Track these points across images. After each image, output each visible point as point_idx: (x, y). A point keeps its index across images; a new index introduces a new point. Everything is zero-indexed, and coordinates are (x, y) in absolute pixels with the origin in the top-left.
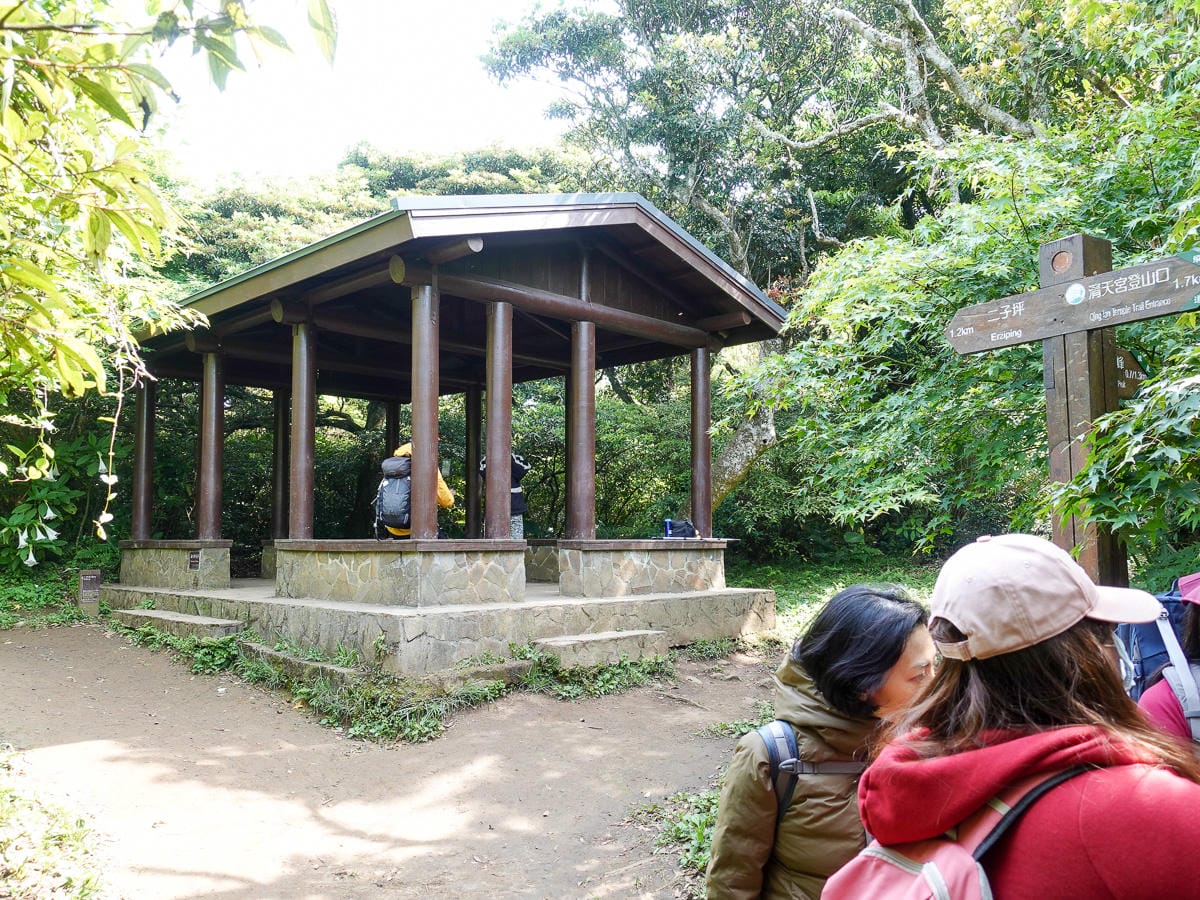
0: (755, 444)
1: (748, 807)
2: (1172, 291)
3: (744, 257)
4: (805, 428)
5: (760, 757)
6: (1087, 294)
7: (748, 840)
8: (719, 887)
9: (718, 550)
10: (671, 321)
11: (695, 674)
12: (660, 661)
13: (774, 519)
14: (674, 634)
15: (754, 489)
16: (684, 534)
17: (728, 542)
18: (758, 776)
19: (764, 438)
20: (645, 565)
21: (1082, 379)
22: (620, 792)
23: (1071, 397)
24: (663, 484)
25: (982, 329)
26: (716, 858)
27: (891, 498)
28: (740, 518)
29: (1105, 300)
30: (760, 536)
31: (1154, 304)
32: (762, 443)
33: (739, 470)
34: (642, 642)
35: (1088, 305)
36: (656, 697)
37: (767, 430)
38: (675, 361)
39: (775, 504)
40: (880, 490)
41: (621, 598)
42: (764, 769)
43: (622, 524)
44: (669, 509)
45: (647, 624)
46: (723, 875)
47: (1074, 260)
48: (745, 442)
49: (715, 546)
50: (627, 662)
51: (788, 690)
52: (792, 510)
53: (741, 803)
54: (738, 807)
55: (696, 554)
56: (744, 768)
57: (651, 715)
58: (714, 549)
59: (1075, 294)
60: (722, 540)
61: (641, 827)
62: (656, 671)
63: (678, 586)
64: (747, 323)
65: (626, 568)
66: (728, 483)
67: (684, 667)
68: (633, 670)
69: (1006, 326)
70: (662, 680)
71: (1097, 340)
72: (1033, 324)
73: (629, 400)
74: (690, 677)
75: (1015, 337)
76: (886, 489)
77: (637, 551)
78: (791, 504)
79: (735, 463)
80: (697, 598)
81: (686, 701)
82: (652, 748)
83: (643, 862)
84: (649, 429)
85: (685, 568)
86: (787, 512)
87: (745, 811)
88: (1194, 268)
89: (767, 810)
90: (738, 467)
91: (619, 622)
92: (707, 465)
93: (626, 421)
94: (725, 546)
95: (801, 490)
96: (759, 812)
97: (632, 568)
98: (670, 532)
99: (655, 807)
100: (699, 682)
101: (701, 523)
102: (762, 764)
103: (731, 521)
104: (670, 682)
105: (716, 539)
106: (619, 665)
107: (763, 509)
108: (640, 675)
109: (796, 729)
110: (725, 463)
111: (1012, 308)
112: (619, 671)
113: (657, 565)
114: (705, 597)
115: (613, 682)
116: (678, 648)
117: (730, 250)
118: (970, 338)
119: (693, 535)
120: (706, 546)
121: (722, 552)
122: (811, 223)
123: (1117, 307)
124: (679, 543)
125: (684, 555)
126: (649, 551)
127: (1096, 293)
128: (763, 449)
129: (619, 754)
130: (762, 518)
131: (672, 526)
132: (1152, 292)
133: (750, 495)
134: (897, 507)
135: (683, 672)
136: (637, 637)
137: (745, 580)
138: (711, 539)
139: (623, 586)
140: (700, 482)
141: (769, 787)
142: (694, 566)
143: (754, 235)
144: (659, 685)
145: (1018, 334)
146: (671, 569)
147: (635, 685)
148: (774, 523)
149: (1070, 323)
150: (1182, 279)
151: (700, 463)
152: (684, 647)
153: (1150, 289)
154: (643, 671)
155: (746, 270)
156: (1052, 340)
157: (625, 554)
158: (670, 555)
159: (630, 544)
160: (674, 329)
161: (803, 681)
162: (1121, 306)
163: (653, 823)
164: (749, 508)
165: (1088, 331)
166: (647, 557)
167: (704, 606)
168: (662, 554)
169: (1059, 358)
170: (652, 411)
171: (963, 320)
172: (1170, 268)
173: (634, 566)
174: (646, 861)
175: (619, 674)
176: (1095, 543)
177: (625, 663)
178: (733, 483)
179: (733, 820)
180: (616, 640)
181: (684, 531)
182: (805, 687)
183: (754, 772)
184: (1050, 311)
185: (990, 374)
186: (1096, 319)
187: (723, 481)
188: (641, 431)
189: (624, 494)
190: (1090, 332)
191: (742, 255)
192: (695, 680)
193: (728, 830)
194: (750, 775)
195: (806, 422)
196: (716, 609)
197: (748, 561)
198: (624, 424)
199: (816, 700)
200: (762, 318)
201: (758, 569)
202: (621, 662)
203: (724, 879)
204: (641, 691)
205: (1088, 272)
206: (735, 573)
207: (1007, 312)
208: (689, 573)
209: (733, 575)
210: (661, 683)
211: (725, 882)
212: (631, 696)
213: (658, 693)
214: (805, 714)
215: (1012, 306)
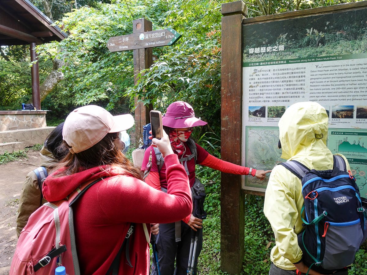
0: (56, 79)
1: (30, 195)
2: (165, 39)
3: (50, 11)
4: (65, 69)
5: (34, 179)
6: (145, 37)
7: (31, 206)
8: (21, 222)
9: (43, 114)
10: (21, 31)
11: (35, 155)
12: (21, 152)
13: (65, 104)
14: (27, 143)
15: (58, 94)
16: (30, 109)
17: (47, 112)
18: (33, 185)
19: (60, 77)
20: (14, 120)
21: (143, 62)
22: (4, 197)
23: (140, 68)
24: (24, 92)
25: (117, 44)
26: (19, 213)
27: (94, 97)
28: (53, 104)
29: (149, 40)
30: (61, 110)
31: (161, 42)
32: (59, 78)
33: (51, 87)
34: (14, 146)
35: (145, 41)
36: (20, 164)
37: (61, 74)
38: (27, 47)
39: (65, 99)
40: (90, 94)
41: (4, 131)
42: (36, 182)
43: (8, 105)
44: (26, 100)
45: (16, 140)
46: (22, 218)
47: (142, 26)
48: (53, 78)
49: (42, 113)
50: (8, 154)
51: (44, 157)
52: (71, 101)
53: (28, 194)
54: (26, 196)
55: (35, 116)
56: (28, 183)
57: (17, 170)
58: (41, 114)
59: (142, 37)
60: (44, 111)
61: (12, 207)
62: (19, 156)
63: (28, 127)
64: (51, 36)
65: (6, 121)
66: (47, 92)
67: (31, 153)
68: (10, 156)
69: (123, 44)
70: (22, 158)
71: (147, 51)
72: (131, 44)
73: (8, 60)
74: (33, 157)
75: (126, 48)
76: (92, 94)
77: (11, 115)
78: (71, 99)
79: (49, 85)
80: (36, 130)
81: (31, 165)
82: (17, 181)
83: (12, 218)
84: (18, 71)
85: (31, 121)
86: (69, 102)
87: (29, 196)
88: (170, 33)
89: (37, 195)
90: (51, 86)
91: (4, 140)
92: (38, 85)
93: (6, 67)
94: (46, 113)
95: (65, 92)
96: (34, 196)
97: (9, 121)
98: (24, 108)
99: (17, 200)
100: (37, 158)
101: (36, 105)
102: (35, 181)
103: (50, 105)
104: (25, 159)
105: (42, 111)
106: (4, 155)
107: (61, 101)
108: (13, 157)
109: (47, 169)
110: (45, 85)
111: (126, 39)
112: (4, 157)
113: (20, 120)
114: (39, 130)
115: (2, 161)
116: (29, 147)
117: (45, 8)
118: (114, 47)
119: (33, 109)
120: (38, 113)
121: (45, 115)
122: (74, 3)
123: (152, 42)
124: (28, 112)
125: (30, 116)
126: (16, 115)
127: (147, 37)
128: (59, 80)
129: (4, 184)
130: (60, 104)
131: (25, 106)
132: (161, 39)
133: (56, 96)
134: (95, 100)
135: (30, 155)
136: (11, 144)
137: (56, 124)
138: (40, 110)
139: (5, 127)
140: (36, 91)
141: (37, 188)
142: (34, 119)
143: (54, 4)
144: (21, 160)
145: (127, 47)
146: (25, 121)
147: (11, 161)
148: (65, 106)
149: (141, 45)
150: (168, 36)
151: (35, 84)
152: (31, 147)
153: (160, 38)
154: (14, 156)
155: (51, 17)
156: (136, 50)
157: (5, 116)
158: (24, 116)
159: (7, 112)
160: (22, 34)
161: (49, 153)
162: (153, 42)
163: (16, 205)
164: (56, 100)
165: (145, 48)
166: (15, 117)
167: (38, 133)
168: (21, 116)
169: (137, 56)
170: (18, 65)
171: (112, 41)
172: (165, 32)
173: (10, 120)
174: (13, 217)
175: (5, 158)
176: (145, 110)
177: (7, 154)
178: (49, 92)
179: (25, 200)
180: (2, 146)
181: (30, 108)
182: (50, 155)
183: (32, 184)
184: (135, 41)
185: (123, 60)
186: (147, 45)
187: (45, 91)
188: (14, 72)
189: (8, 95)
190: (145, 49)
191: (49, 10)
192: (35, 157)
193: (23, 204)
194: (31, 185)
195: (65, 67)
196: (43, 134)
197: (56, 118)
198: (5, 69)
199: (53, 158)
200: (56, 34)
201: (60, 121)
202: (5, 154)
203: (23, 219)
204: (14, 163)
205: (145, 31)
206: (52, 122)
207: (124, 40)
208: (32, 122)
209: (51, 123)
210: (22, 159)
211: (23, 220)
212: (10, 165)
213: (20, 163)
214: (50, 163)
215: (125, 38)
